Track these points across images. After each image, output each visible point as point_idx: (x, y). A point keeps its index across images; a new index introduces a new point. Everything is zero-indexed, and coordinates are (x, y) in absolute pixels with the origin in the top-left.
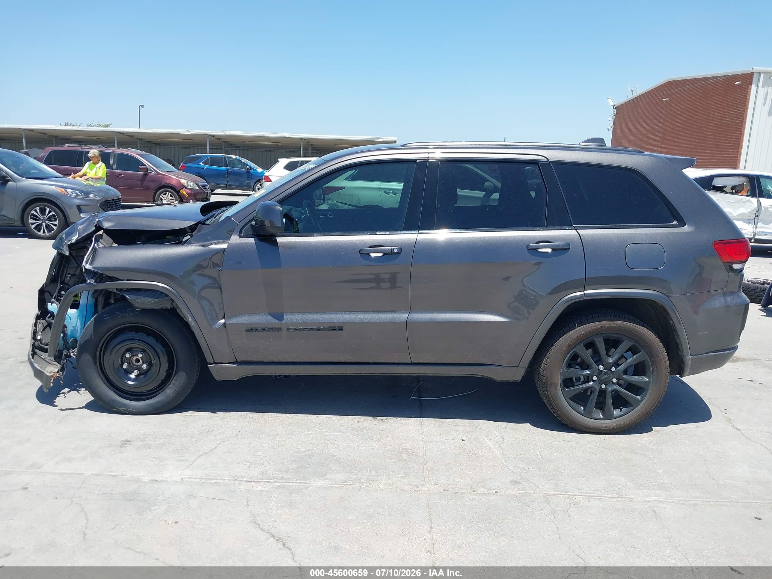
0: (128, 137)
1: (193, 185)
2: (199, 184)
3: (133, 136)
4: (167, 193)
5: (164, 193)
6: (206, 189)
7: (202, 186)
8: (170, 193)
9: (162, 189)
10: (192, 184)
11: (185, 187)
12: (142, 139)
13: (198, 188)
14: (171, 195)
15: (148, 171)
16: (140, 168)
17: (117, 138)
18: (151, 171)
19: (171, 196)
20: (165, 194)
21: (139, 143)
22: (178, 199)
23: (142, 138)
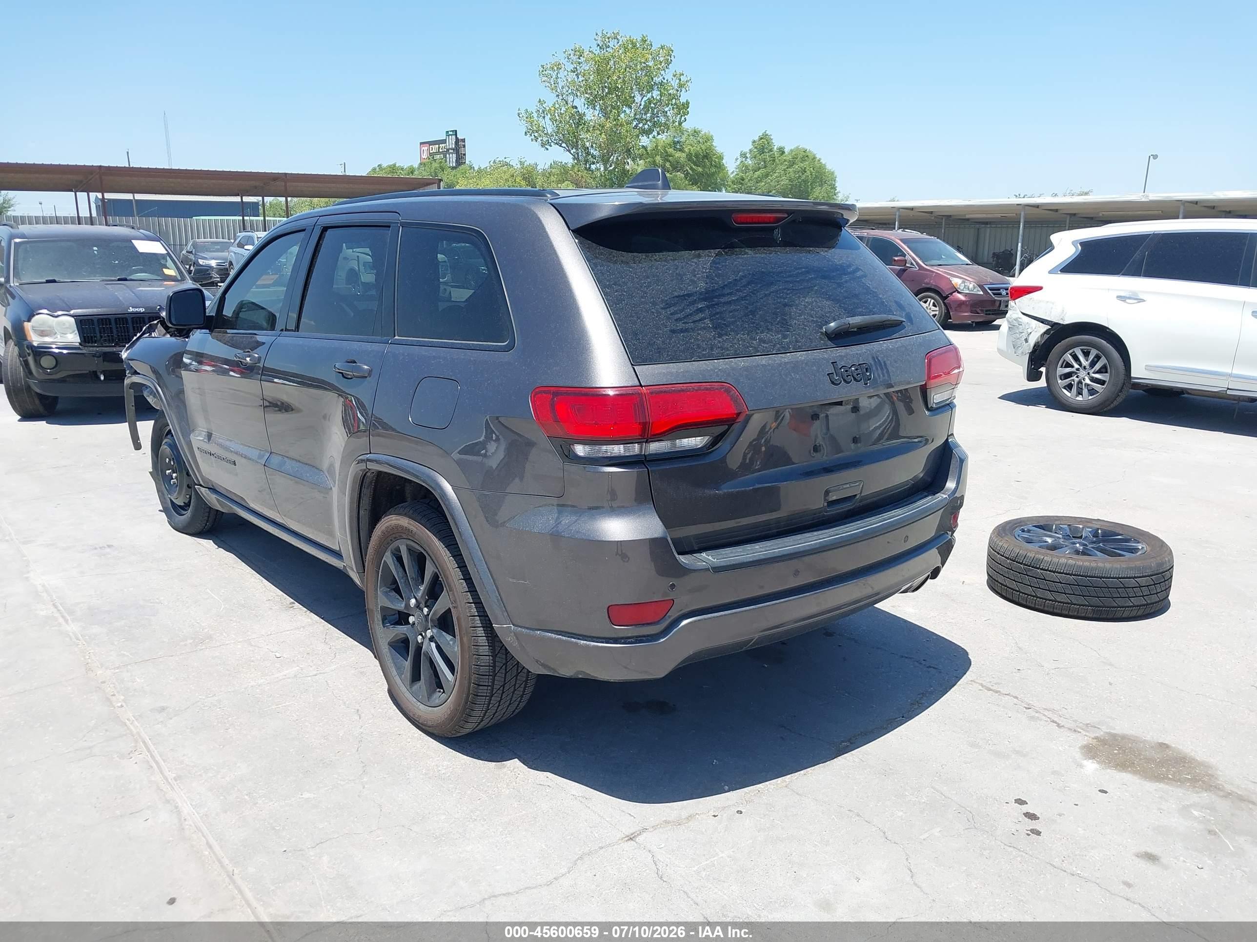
0: (1050, 212)
1: (974, 288)
2: (986, 287)
3: (1057, 210)
4: (929, 300)
5: (924, 300)
6: (1000, 294)
7: (990, 290)
8: (932, 301)
9: (921, 293)
10: (971, 286)
11: (957, 290)
12: (1075, 214)
13: (981, 293)
14: (934, 303)
15: (907, 265)
16: (895, 260)
17: (1024, 213)
18: (912, 264)
19: (934, 305)
20: (925, 302)
21: (1068, 221)
22: (943, 309)
23: (1074, 212)
